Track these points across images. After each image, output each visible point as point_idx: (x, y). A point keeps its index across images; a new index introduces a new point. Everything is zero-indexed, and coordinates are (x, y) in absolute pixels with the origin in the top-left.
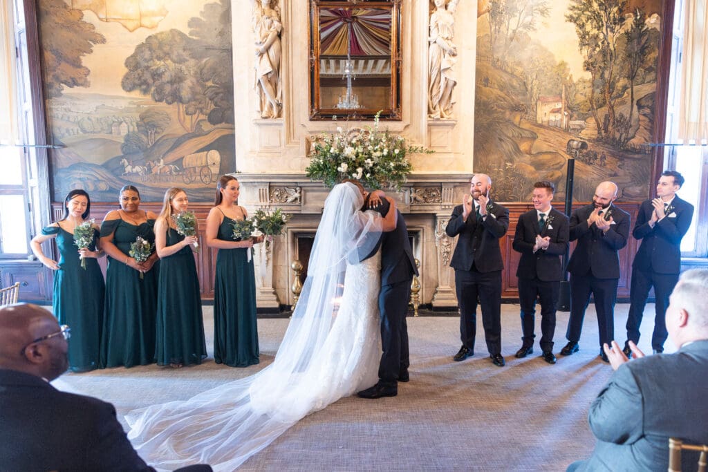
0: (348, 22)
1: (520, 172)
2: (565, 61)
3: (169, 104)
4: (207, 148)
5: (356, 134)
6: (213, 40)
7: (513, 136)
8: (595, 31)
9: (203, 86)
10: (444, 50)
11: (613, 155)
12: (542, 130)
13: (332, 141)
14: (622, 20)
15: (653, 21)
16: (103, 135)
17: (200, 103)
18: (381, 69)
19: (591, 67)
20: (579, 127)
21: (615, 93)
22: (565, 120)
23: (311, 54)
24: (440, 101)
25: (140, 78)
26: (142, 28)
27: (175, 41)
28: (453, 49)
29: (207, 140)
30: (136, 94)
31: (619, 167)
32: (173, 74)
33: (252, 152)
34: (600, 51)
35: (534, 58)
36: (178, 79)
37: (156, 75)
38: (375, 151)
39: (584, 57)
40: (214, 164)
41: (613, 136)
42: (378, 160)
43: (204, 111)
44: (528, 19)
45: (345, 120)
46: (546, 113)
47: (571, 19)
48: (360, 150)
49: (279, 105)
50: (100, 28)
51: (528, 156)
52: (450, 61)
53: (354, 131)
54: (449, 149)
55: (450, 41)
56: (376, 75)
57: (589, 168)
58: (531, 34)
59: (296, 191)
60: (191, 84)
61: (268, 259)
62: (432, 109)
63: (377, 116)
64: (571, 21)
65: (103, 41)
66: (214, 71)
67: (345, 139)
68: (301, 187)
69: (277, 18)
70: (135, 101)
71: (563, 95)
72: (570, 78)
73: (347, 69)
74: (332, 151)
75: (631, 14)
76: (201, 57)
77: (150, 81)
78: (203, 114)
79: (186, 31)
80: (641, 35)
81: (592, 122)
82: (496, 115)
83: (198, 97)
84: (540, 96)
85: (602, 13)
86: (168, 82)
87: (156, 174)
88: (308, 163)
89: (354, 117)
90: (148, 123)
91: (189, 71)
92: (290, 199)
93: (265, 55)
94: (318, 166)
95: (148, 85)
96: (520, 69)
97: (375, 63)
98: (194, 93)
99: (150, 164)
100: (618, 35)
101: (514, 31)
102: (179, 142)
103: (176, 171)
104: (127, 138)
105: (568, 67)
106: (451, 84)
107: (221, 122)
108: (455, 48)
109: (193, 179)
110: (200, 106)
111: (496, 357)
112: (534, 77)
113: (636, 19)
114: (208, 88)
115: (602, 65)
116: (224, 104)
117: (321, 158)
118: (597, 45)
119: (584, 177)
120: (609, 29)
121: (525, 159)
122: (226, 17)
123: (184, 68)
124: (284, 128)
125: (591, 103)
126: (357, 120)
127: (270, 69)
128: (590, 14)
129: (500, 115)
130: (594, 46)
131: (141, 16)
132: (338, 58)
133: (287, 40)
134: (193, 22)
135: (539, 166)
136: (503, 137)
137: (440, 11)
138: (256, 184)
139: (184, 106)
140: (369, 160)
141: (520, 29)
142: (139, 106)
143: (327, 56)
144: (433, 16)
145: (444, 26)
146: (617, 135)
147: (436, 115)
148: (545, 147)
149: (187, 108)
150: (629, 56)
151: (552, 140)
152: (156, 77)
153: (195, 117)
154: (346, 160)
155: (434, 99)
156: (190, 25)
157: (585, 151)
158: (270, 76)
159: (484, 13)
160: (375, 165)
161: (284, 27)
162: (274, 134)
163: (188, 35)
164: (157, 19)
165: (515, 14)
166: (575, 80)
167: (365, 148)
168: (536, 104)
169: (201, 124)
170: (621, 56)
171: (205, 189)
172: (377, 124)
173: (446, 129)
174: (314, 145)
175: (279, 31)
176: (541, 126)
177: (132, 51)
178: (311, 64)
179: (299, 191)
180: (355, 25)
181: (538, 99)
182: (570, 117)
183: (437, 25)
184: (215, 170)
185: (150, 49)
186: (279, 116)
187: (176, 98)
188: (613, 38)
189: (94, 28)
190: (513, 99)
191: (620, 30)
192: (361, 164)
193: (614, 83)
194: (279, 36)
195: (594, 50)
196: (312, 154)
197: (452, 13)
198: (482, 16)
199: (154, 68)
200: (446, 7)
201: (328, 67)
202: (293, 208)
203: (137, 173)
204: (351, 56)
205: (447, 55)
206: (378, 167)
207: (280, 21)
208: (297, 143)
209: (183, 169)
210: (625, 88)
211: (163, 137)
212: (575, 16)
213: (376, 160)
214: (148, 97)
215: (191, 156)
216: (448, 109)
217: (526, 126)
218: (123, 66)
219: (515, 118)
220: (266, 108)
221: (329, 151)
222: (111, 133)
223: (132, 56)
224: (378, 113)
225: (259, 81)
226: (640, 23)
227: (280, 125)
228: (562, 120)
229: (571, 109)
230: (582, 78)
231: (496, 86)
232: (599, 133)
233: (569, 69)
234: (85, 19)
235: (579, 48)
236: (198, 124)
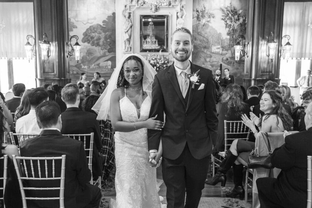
2: (221, 32)
3: (96, 46)
4: (107, 60)
6: (110, 27)
7: (204, 56)
8: (230, 23)
9: (106, 41)
12: (214, 54)
14: (239, 19)
19: (229, 34)
20: (225, 53)
25: (87, 38)
26: (88, 24)
27: (98, 27)
29: (108, 58)
30: (86, 44)
31: (239, 66)
32: (97, 37)
34: (232, 29)
35: (211, 32)
36: (99, 39)
37: (92, 38)
38: (160, 62)
39: (227, 31)
43: (107, 49)
44: (209, 19)
45: (151, 52)
46: (215, 49)
47: (222, 19)
48: (155, 61)
49: (131, 48)
50: (76, 24)
51: (209, 63)
53: (153, 55)
57: (229, 66)
58: (209, 24)
60: (103, 41)
63: (161, 51)
65: (76, 27)
66: (110, 36)
67: (151, 58)
71: (220, 43)
72: (222, 38)
75: (242, 18)
76: (106, 32)
77: (90, 40)
79: (102, 24)
80: (245, 24)
81: (230, 52)
83: (105, 44)
84: (213, 43)
85: (232, 17)
86: (96, 40)
87: (91, 68)
89: (153, 51)
90: (89, 53)
91: (102, 37)
93: (127, 33)
96: (206, 35)
98: (103, 43)
99: (89, 66)
101: (204, 24)
102: (99, 58)
103: (97, 67)
104: (83, 57)
105: (222, 34)
107: (112, 52)
109: (103, 70)
110: (105, 47)
112: (211, 37)
114: (108, 42)
115: (233, 34)
116: (113, 47)
118: (231, 27)
120: (235, 22)
123: (101, 35)
125: (229, 46)
126: (155, 52)
127: (128, 37)
128: (228, 18)
129: (200, 50)
131: (88, 20)
134: (104, 22)
136: (201, 57)
137: (180, 19)
139: (101, 47)
140: (158, 64)
141: (206, 23)
142: (87, 47)
144: (178, 20)
145: (181, 24)
148: (215, 60)
150: (241, 31)
151: (217, 58)
153: (104, 51)
157: (228, 61)
158: (128, 39)
159: (195, 18)
160: (160, 66)
161: (132, 24)
164: (93, 21)
165: (205, 18)
166: (224, 38)
167: (157, 61)
170: (239, 31)
171: (107, 73)
172: (160, 53)
176: (213, 53)
177: (85, 31)
181: (212, 45)
182: (223, 50)
184: (110, 67)
185: (91, 30)
186: (131, 51)
187: (98, 45)
188: (236, 25)
189: (74, 24)
190: (204, 45)
191: (238, 23)
192: (156, 66)
194: (131, 27)
195: (230, 29)
197: (183, 19)
199: (92, 35)
200: (182, 17)
203: (85, 68)
206: (161, 66)
207: (131, 22)
209: (99, 67)
211: (94, 57)
212: (224, 18)
213: (160, 65)
214: (90, 45)
215: (102, 63)
217: (208, 53)
218: (82, 34)
219: (205, 50)
220: (127, 48)
225: (125, 41)
226: (244, 21)
228: (220, 51)
229: (223, 48)
230: (226, 38)
231: (199, 40)
232: (232, 55)
233: (222, 35)
234: (71, 21)
235: (225, 28)
236: (105, 53)
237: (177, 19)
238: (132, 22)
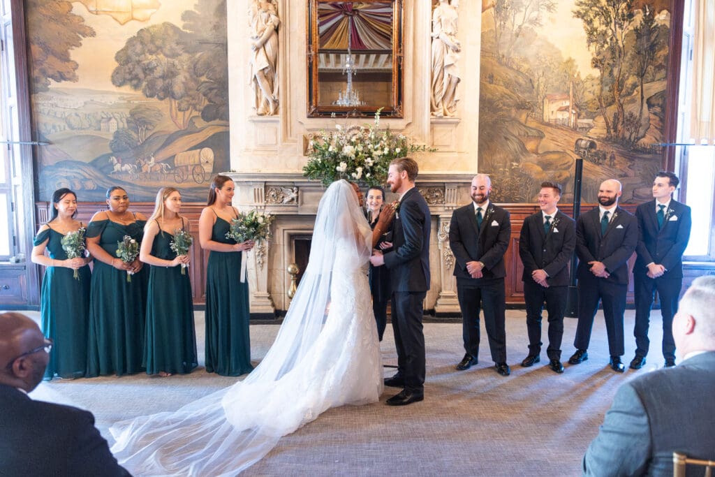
0: (348, 15)
1: (527, 172)
2: (573, 58)
3: (161, 99)
4: (201, 146)
5: (356, 132)
6: (207, 34)
7: (519, 135)
8: (603, 28)
9: (196, 81)
10: (447, 46)
11: (623, 155)
12: (549, 129)
13: (331, 139)
14: (631, 16)
15: (662, 18)
16: (90, 132)
17: (193, 99)
18: (383, 63)
19: (599, 64)
20: (587, 126)
21: (624, 91)
22: (573, 118)
23: (309, 49)
24: (443, 99)
25: (130, 73)
26: (132, 21)
27: (168, 35)
28: (456, 45)
29: (201, 137)
30: (127, 90)
31: (629, 167)
32: (166, 69)
33: (247, 150)
34: (608, 48)
35: (540, 55)
36: (171, 74)
37: (148, 70)
38: (376, 150)
39: (592, 54)
40: (207, 162)
41: (623, 135)
42: (378, 158)
43: (198, 106)
44: (535, 14)
45: (345, 117)
46: (554, 111)
47: (578, 15)
48: (360, 148)
49: (276, 102)
50: (90, 21)
51: (535, 155)
52: (453, 57)
53: (354, 128)
54: (452, 148)
55: (453, 37)
56: (378, 70)
57: (598, 168)
58: (537, 30)
59: (293, 191)
60: (184, 80)
61: (263, 262)
62: (434, 106)
63: (378, 113)
64: (578, 17)
65: (93, 34)
66: (208, 66)
67: (344, 138)
68: (298, 187)
69: (274, 12)
70: (125, 97)
71: (571, 93)
72: (578, 75)
73: (348, 63)
74: (330, 150)
75: (640, 10)
76: (195, 52)
77: (141, 75)
78: (196, 110)
79: (179, 24)
80: (651, 32)
81: (600, 121)
82: (502, 113)
83: (191, 93)
84: (547, 93)
85: (610, 8)
86: (160, 77)
87: (147, 172)
88: (306, 161)
89: (354, 114)
90: (138, 119)
91: (182, 66)
92: (286, 200)
93: (262, 50)
94: (316, 165)
95: (139, 80)
96: (526, 66)
97: (377, 58)
98: (187, 89)
99: (140, 163)
100: (627, 32)
101: (520, 27)
102: (170, 139)
103: (167, 169)
104: (117, 135)
105: (575, 64)
106: (454, 81)
107: (214, 119)
108: (458, 44)
109: (185, 178)
110: (194, 102)
111: (501, 367)
112: (541, 73)
113: (645, 15)
114: (203, 83)
115: (611, 62)
116: (218, 100)
117: (320, 156)
118: (605, 42)
119: (593, 177)
120: (617, 26)
121: (533, 158)
122: (222, 10)
123: (176, 62)
124: (280, 126)
125: (600, 100)
126: (357, 117)
127: (266, 64)
128: (598, 10)
129: (504, 113)
130: (602, 42)
131: (133, 8)
132: (338, 53)
133: (285, 34)
134: (187, 16)
135: (546, 166)
136: (509, 136)
137: (443, 6)
138: (251, 184)
139: (177, 101)
140: (369, 159)
141: (527, 25)
142: (129, 101)
143: (326, 50)
144: (436, 10)
145: (447, 21)
146: (627, 135)
147: (439, 113)
148: (552, 147)
149: (179, 104)
150: (639, 53)
151: (559, 140)
152: (147, 72)
153: (188, 113)
154: (345, 158)
155: (437, 97)
156: (183, 18)
157: (593, 151)
158: (266, 71)
159: (489, 8)
160: (375, 164)
161: (281, 20)
162: (271, 131)
163: (181, 29)
164: (149, 12)
165: (521, 9)
166: (583, 77)
167: (365, 146)
168: (543, 102)
169: (194, 120)
170: (631, 52)
171: (195, 188)
172: (377, 122)
173: (449, 128)
174: (311, 143)
175: (276, 25)
176: (548, 124)
177: (122, 45)
178: (310, 59)
179: (296, 191)
180: (356, 19)
181: (545, 97)
182: (578, 116)
183: (440, 21)
184: (208, 169)
185: (142, 43)
186: (276, 112)
187: (168, 93)
188: (622, 34)
189: (83, 21)
190: (518, 97)
191: (629, 27)
192: (361, 164)
193: (623, 81)
194: (277, 30)
195: (603, 46)
196: (310, 152)
197: (455, 8)
198: (486, 11)
199: (146, 62)
200: (449, 2)
201: (328, 61)
202: (290, 208)
203: (126, 172)
204: (351, 51)
205: (450, 51)
206: (379, 166)
207: (277, 14)
208: (295, 141)
209: (174, 168)
210: (634, 86)
211: (154, 134)
212: (583, 12)
213: (377, 160)
214: (139, 93)
215: (183, 154)
216: (451, 107)
217: (533, 124)
218: (114, 60)
219: (520, 116)
220: (262, 105)
221: (327, 150)
222: (100, 129)
223: (122, 50)
224: (379, 111)
225: (255, 76)
226: (649, 20)
227: (277, 122)
228: (569, 118)
229: (579, 108)
230: (590, 75)
231: (501, 83)
232: (608, 132)
233: (577, 66)
234: (74, 11)
235: (586, 44)
236: (191, 121)
237: (433, 9)
238: (280, 13)
